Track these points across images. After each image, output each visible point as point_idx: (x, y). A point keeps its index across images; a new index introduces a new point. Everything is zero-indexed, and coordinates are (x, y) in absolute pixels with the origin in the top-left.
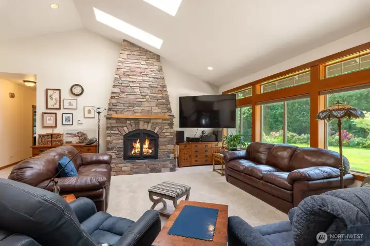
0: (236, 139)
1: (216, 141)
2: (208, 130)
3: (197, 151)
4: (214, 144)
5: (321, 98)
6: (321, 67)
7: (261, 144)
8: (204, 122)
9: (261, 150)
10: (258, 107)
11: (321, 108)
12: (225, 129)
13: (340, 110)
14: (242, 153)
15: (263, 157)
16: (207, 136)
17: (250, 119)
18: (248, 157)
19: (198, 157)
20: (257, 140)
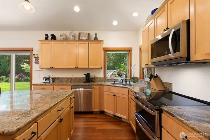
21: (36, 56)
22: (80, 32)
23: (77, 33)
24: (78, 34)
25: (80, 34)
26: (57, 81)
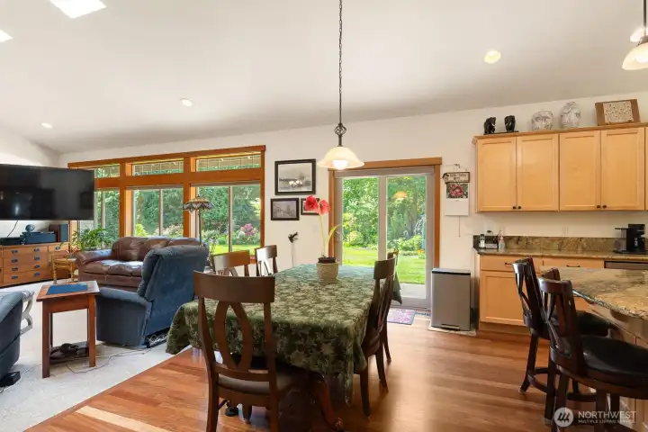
0: (96, 235)
1: (57, 241)
2: (37, 225)
3: (16, 261)
4: (52, 247)
5: (193, 189)
6: (192, 159)
7: (131, 239)
8: (17, 210)
9: (132, 245)
10: (128, 193)
11: (192, 197)
12: (74, 223)
13: (198, 202)
14: (107, 252)
15: (134, 253)
16: (38, 233)
17: (117, 206)
18: (114, 256)
19: (19, 270)
20: (128, 234)
21: (451, 179)
22: (600, 99)
23: (587, 105)
24: (593, 108)
25: (599, 107)
26: (516, 246)
